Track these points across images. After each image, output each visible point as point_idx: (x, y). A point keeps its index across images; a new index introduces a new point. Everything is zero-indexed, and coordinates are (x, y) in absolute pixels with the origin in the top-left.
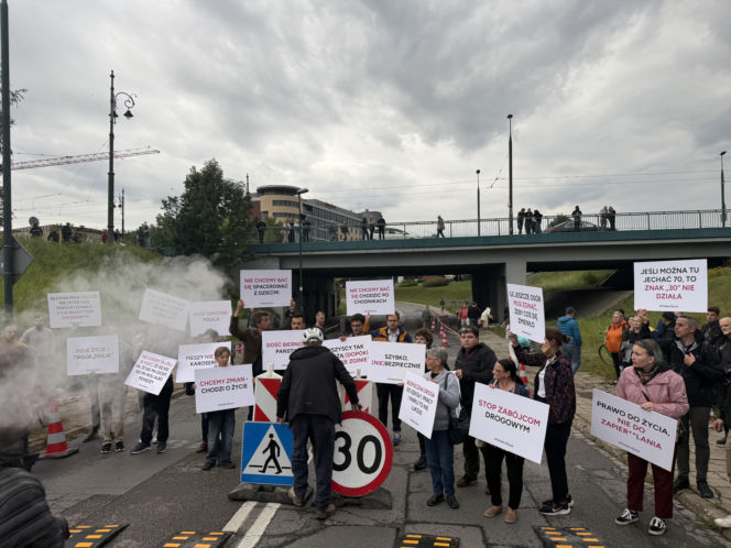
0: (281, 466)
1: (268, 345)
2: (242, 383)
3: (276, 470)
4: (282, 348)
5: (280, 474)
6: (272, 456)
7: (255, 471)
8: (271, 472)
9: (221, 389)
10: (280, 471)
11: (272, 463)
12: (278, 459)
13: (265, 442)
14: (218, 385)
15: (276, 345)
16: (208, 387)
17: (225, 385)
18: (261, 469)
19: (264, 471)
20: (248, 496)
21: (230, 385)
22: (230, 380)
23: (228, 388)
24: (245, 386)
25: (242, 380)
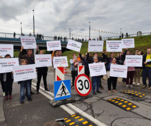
1: (37, 59)
3: (65, 94)
4: (42, 60)
6: (64, 91)
7: (59, 96)
8: (63, 95)
9: (24, 73)
11: (63, 93)
15: (39, 59)
16: (18, 72)
17: (25, 71)
18: (61, 95)
20: (60, 104)
22: (27, 70)
24: (33, 72)
25: (32, 69)
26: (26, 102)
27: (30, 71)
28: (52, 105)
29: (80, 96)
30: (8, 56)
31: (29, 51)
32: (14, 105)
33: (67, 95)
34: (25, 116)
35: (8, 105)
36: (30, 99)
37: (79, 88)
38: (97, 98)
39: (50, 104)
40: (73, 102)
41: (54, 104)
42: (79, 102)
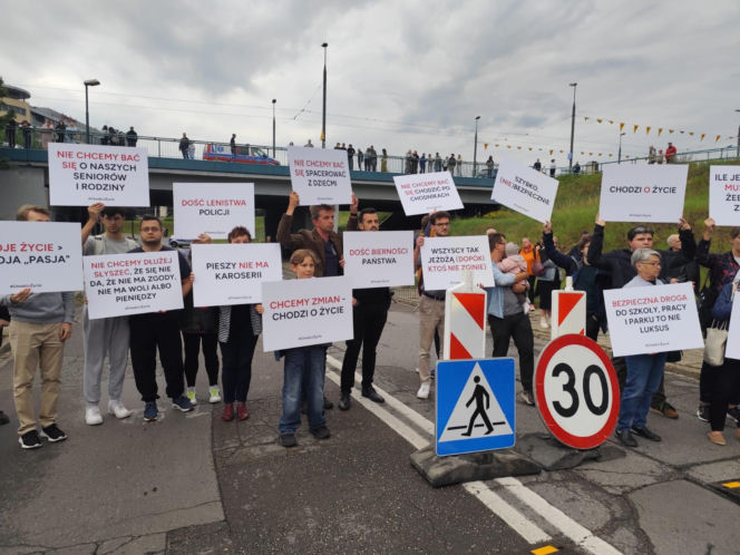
0: (492, 421)
1: (353, 252)
2: (336, 305)
3: (485, 429)
4: (371, 257)
5: (492, 434)
6: (480, 410)
7: (457, 436)
8: (479, 433)
9: (303, 314)
10: (491, 429)
11: (479, 419)
12: (488, 412)
13: (469, 389)
14: (299, 308)
15: (363, 252)
16: (282, 311)
17: (309, 308)
18: (466, 431)
19: (469, 434)
20: (467, 474)
21: (318, 307)
22: (317, 300)
23: (314, 313)
24: (340, 310)
25: (337, 299)
26: (306, 442)
27: (327, 307)
28: (423, 475)
29: (561, 446)
30: (239, 234)
31: (323, 213)
32: (256, 452)
33: (498, 431)
34: (308, 510)
35: (232, 444)
36: (318, 430)
37: (557, 405)
38: (652, 465)
39: (413, 466)
40: (525, 471)
41: (436, 472)
42: (557, 476)
